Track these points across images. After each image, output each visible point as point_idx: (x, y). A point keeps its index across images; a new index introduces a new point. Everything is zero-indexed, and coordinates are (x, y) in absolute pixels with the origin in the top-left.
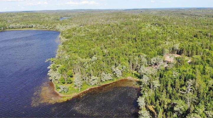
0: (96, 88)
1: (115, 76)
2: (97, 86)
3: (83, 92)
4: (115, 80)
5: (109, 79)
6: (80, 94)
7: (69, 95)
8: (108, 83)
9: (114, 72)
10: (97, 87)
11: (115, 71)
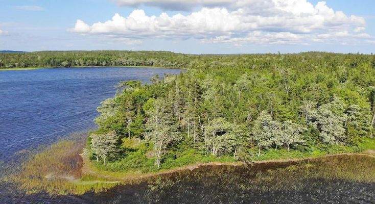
0: (226, 167)
1: (316, 134)
2: (232, 162)
3: (171, 171)
4: (315, 153)
5: (291, 141)
6: (153, 179)
7: (111, 174)
8: (281, 160)
9: (314, 120)
10: (232, 167)
11: (318, 117)
